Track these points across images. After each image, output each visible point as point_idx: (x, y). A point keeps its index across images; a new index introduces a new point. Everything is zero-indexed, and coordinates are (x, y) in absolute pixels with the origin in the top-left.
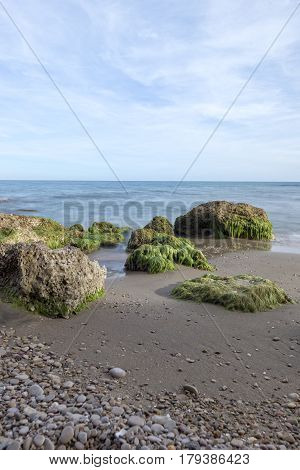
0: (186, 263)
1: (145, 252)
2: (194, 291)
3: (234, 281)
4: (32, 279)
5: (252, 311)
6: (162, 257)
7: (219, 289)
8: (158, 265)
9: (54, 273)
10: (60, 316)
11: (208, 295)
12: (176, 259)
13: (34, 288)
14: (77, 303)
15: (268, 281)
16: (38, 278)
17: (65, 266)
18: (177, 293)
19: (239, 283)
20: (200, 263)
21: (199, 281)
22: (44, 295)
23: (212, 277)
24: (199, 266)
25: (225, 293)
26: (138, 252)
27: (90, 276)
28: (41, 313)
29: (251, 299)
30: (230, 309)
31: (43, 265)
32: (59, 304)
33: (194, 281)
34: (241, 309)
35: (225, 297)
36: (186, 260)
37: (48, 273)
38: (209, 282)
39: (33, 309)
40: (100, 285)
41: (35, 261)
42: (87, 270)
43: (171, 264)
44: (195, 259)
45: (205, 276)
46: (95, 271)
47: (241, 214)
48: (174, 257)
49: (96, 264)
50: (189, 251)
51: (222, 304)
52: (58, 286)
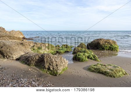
0: (91, 59)
1: (79, 55)
2: (95, 69)
3: (108, 66)
4: (48, 64)
5: (114, 77)
6: (84, 57)
7: (103, 69)
8: (83, 59)
9: (54, 63)
10: (56, 75)
11: (100, 71)
12: (88, 57)
13: (48, 67)
14: (60, 71)
15: (119, 67)
16: (49, 64)
17: (57, 61)
18: (89, 69)
19: (109, 67)
20: (96, 59)
21: (96, 66)
22: (51, 69)
23: (100, 64)
24: (95, 60)
25: (105, 70)
26: (77, 55)
27: (64, 63)
28: (50, 74)
29: (114, 73)
30: (107, 76)
31: (51, 60)
32: (55, 72)
33: (95, 66)
34: (111, 76)
35: (105, 72)
36: (91, 57)
37: (52, 62)
38: (99, 66)
39: (48, 73)
40: (66, 66)
41: (49, 59)
42: (63, 61)
43: (87, 59)
44: (94, 58)
45: (98, 64)
46: (65, 62)
47: (108, 43)
48: (87, 57)
49: (65, 59)
50: (92, 55)
51: (104, 74)
52: (55, 67)
